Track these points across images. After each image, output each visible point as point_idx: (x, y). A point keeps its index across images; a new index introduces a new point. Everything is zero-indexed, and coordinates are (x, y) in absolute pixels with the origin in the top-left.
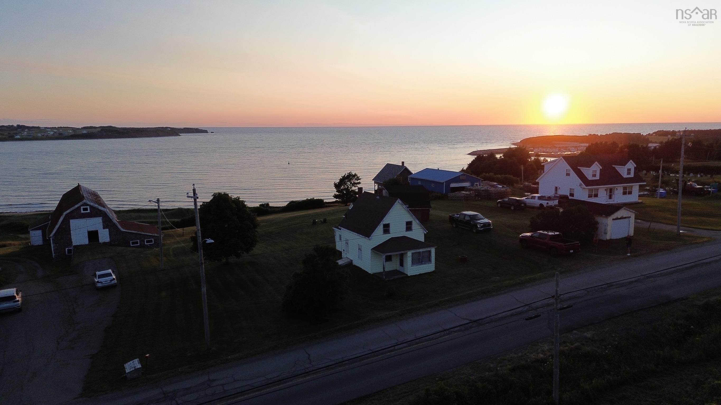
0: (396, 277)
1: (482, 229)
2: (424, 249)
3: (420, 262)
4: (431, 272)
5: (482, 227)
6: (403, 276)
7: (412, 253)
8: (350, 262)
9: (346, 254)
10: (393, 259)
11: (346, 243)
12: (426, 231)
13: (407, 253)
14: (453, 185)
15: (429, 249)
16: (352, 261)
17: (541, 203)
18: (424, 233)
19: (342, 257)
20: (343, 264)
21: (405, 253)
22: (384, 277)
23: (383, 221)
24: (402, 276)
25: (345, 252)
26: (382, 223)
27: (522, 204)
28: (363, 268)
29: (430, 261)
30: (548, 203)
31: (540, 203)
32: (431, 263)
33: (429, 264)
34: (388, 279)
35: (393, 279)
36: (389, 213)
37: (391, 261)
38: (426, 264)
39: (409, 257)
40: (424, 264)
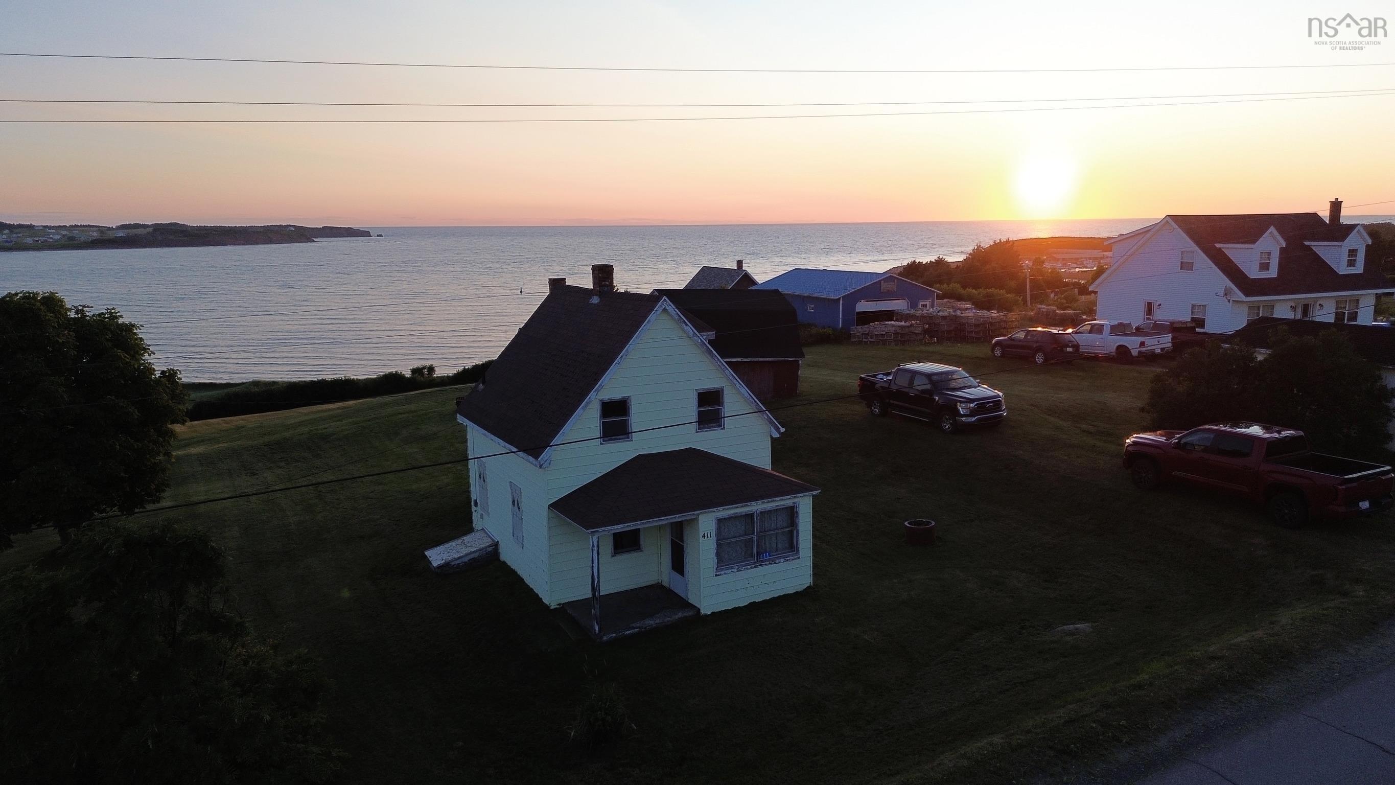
0: (650, 622)
1: (974, 419)
2: (768, 502)
3: (752, 555)
4: (796, 593)
5: (972, 413)
6: (680, 615)
7: (720, 521)
8: (490, 549)
9: (482, 517)
10: (644, 541)
11: (480, 478)
12: (778, 429)
13: (695, 520)
14: (863, 306)
15: (787, 501)
16: (496, 545)
17: (1121, 343)
18: (771, 437)
19: (474, 525)
20: (459, 558)
21: (687, 521)
22: (597, 629)
23: (598, 391)
24: (677, 617)
25: (479, 508)
26: (592, 394)
27: (1069, 347)
28: (528, 580)
29: (792, 547)
30: (1142, 344)
31: (1117, 345)
32: (799, 558)
33: (787, 561)
34: (612, 633)
35: (634, 634)
36: (624, 357)
37: (640, 553)
38: (775, 563)
39: (706, 535)
40: (769, 564)
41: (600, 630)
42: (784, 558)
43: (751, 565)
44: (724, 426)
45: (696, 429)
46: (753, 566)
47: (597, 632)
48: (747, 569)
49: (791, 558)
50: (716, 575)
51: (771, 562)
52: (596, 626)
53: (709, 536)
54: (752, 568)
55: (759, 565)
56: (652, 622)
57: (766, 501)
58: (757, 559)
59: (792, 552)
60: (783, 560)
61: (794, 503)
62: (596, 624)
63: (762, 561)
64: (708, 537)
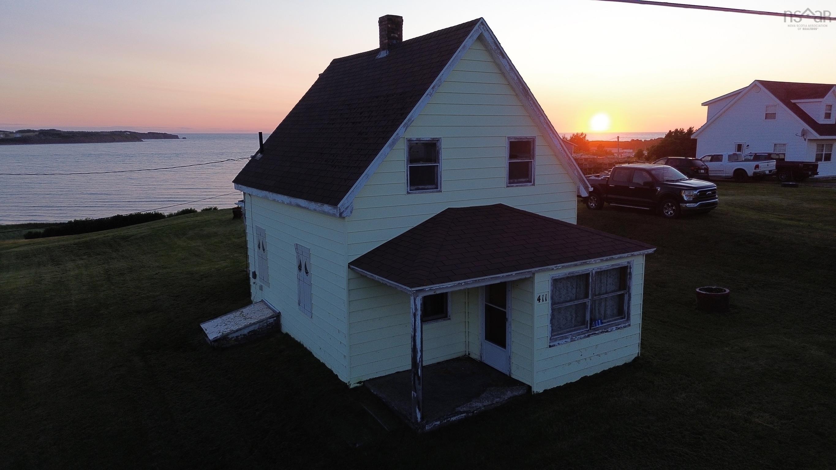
1: (696, 205)
2: (607, 260)
3: (584, 323)
4: (626, 364)
5: (695, 200)
6: (509, 394)
7: (556, 281)
8: (272, 320)
9: (261, 288)
10: (451, 308)
11: (259, 248)
12: (586, 188)
13: (530, 280)
15: (623, 261)
16: (278, 316)
17: (738, 167)
18: (579, 196)
19: (252, 298)
20: (237, 331)
21: (513, 282)
22: (419, 416)
25: (258, 280)
27: (702, 169)
28: (318, 354)
29: (623, 314)
30: (757, 167)
31: (735, 168)
32: (629, 325)
33: (619, 329)
34: (436, 421)
35: (460, 421)
36: (436, 87)
37: (448, 322)
38: (607, 331)
39: (541, 298)
40: (602, 332)
41: (422, 418)
42: (616, 325)
43: (584, 334)
44: (534, 181)
45: (507, 183)
46: (586, 335)
47: (419, 420)
48: (581, 338)
49: (622, 325)
50: (550, 346)
51: (603, 330)
52: (418, 414)
53: (544, 300)
54: (585, 337)
55: (592, 334)
56: (479, 405)
57: (604, 258)
58: (591, 327)
59: (622, 318)
60: (614, 328)
61: (628, 262)
62: (417, 411)
63: (595, 330)
64: (543, 301)
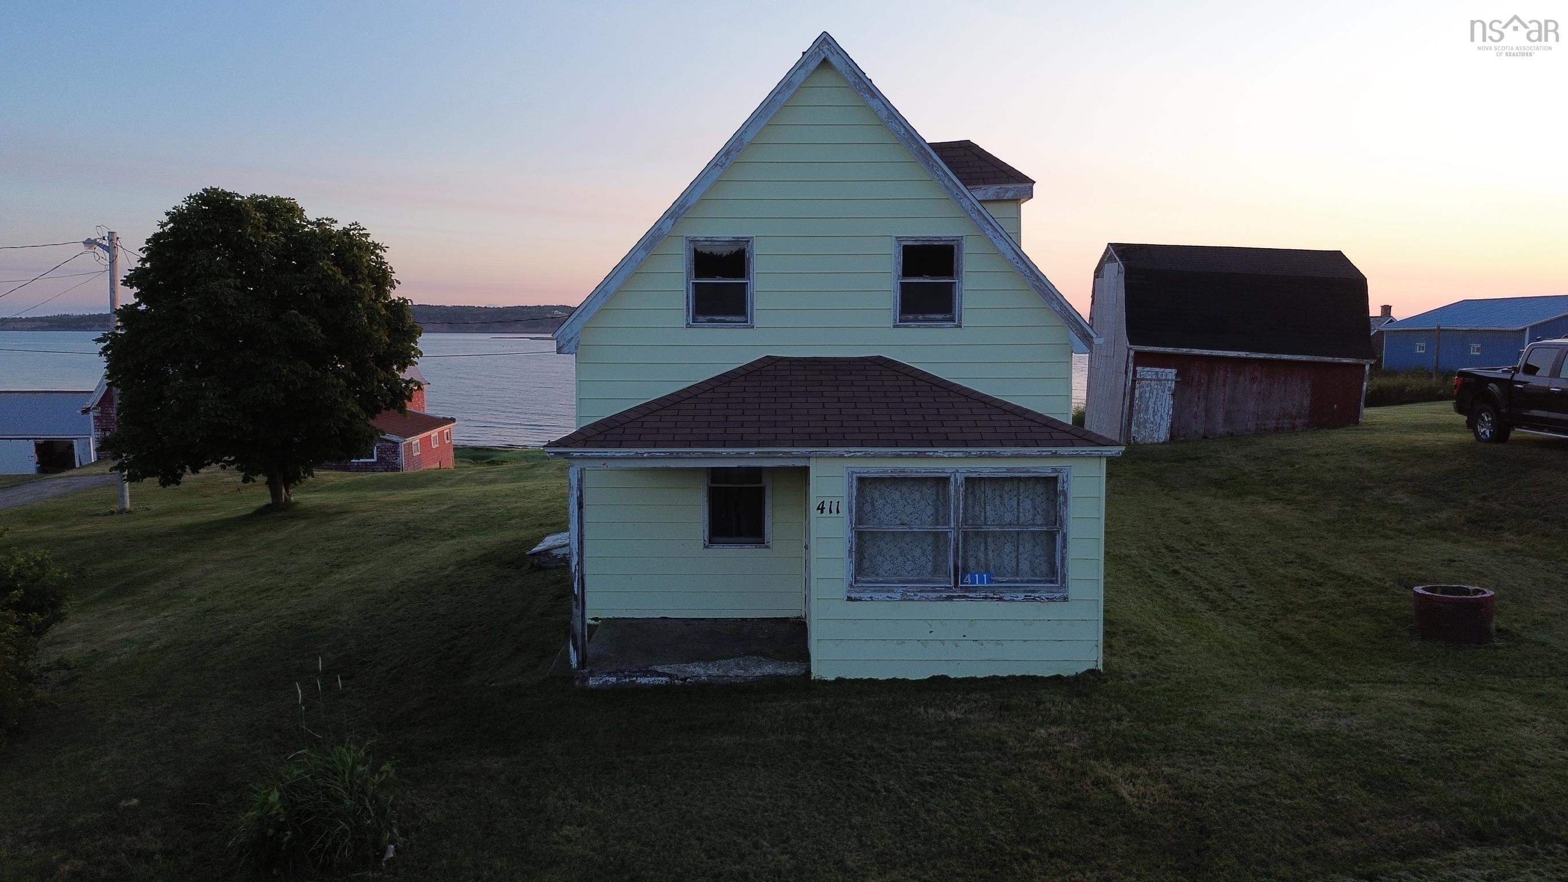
2: (980, 455)
3: (945, 573)
4: (1060, 679)
7: (864, 483)
13: (807, 469)
23: (676, 217)
29: (1053, 573)
32: (1065, 599)
33: (1034, 599)
34: (609, 674)
36: (732, 153)
38: (1000, 599)
39: (827, 506)
41: (583, 663)
42: (1025, 591)
43: (940, 591)
44: (960, 319)
45: (895, 320)
46: (944, 595)
47: (574, 663)
48: (928, 599)
49: (1044, 595)
51: (991, 595)
52: (572, 654)
53: (834, 510)
54: (939, 599)
55: (959, 597)
57: (974, 451)
58: (956, 582)
59: (1052, 582)
60: (1021, 596)
61: (1055, 470)
62: (571, 648)
63: (968, 589)
64: (831, 512)
